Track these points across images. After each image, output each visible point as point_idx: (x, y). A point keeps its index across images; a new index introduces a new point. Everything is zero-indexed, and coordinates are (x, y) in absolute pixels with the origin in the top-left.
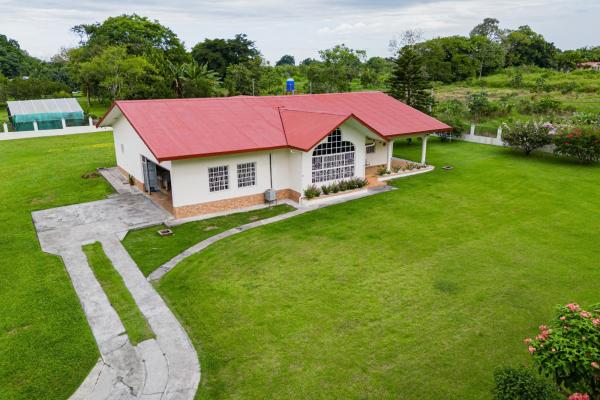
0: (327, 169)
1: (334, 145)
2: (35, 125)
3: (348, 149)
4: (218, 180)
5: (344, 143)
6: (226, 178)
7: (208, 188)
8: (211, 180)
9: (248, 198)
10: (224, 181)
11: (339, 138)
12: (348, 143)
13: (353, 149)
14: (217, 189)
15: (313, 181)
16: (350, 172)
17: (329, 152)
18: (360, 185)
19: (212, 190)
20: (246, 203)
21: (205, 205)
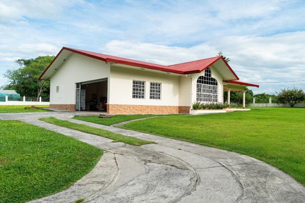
0: (204, 93)
1: (207, 79)
3: (214, 84)
4: (138, 92)
6: (143, 90)
7: (131, 95)
8: (134, 89)
10: (142, 92)
11: (210, 76)
12: (214, 80)
14: (137, 97)
15: (197, 99)
16: (215, 99)
17: (205, 83)
19: (134, 97)
20: (154, 111)
21: (129, 106)
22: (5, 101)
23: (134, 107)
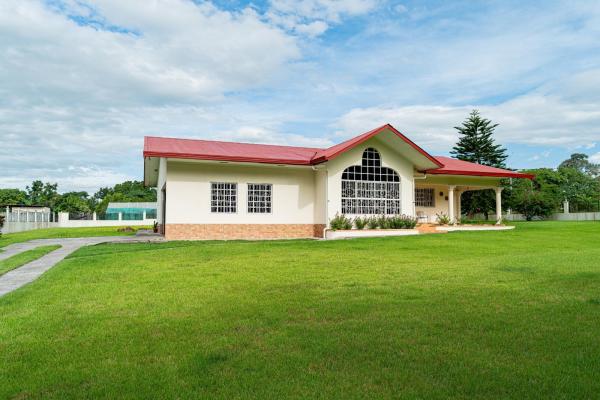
0: (362, 198)
1: (371, 170)
2: (120, 215)
3: (390, 179)
4: (223, 200)
5: (384, 170)
6: (234, 198)
7: (209, 206)
8: (214, 198)
9: (259, 227)
10: (230, 201)
11: (378, 163)
12: (390, 171)
13: (397, 179)
14: (221, 210)
15: (343, 211)
16: (395, 207)
17: (365, 178)
18: (409, 225)
19: (214, 210)
20: (257, 233)
21: (204, 227)
22: (142, 219)
23: (213, 227)
